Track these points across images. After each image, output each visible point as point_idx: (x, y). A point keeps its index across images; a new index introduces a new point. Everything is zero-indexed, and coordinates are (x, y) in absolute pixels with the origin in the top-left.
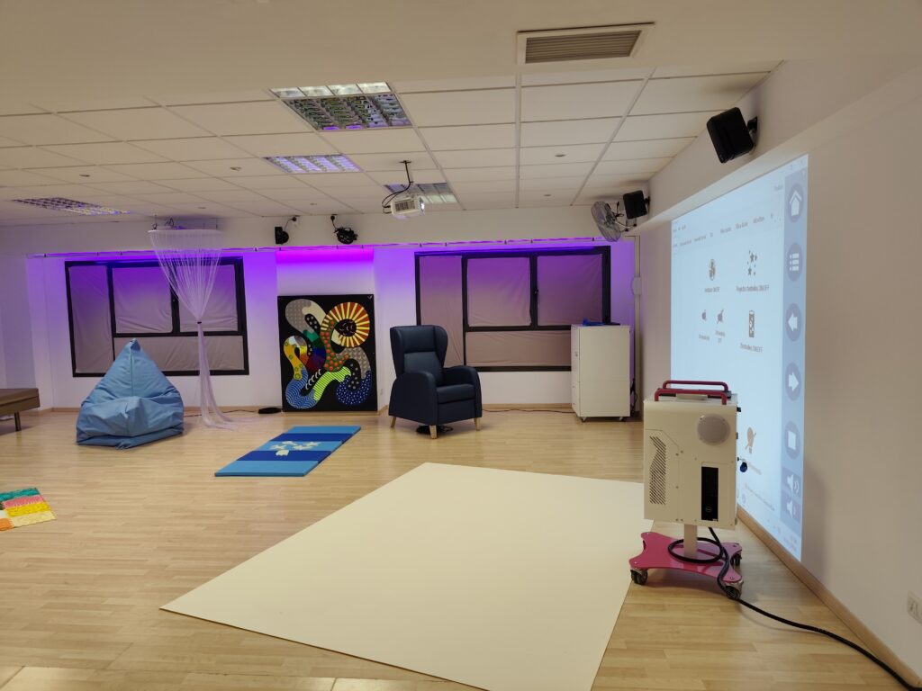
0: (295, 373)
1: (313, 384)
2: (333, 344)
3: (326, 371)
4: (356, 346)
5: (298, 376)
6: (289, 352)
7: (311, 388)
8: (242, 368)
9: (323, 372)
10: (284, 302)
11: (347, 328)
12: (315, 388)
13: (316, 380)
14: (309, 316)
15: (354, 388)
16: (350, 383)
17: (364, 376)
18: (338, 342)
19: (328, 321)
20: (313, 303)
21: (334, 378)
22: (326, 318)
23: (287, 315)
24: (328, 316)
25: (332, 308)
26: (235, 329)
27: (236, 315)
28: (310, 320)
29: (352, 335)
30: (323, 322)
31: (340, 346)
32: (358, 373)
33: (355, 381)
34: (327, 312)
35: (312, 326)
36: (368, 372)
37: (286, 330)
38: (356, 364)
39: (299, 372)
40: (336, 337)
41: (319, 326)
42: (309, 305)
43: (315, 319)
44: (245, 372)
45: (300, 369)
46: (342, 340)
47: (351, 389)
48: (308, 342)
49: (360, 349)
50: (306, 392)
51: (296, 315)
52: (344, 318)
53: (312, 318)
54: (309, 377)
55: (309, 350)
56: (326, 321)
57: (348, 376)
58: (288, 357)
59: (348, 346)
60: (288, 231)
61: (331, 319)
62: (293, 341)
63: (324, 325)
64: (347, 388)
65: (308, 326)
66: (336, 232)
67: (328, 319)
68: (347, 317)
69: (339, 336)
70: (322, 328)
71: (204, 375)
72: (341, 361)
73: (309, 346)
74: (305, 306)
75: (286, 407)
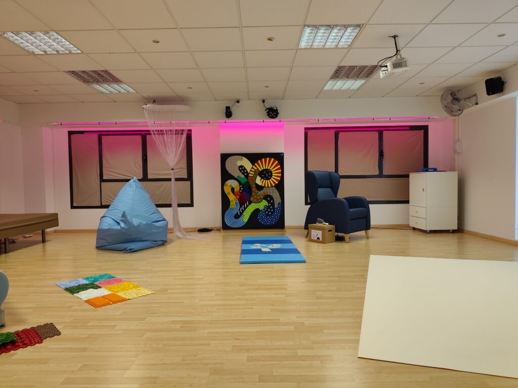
0: (231, 204)
1: (243, 211)
2: (257, 185)
3: (252, 203)
4: (272, 186)
5: (233, 206)
6: (227, 190)
7: (241, 214)
8: (189, 202)
9: (250, 203)
10: (224, 157)
11: (266, 175)
12: (244, 213)
13: (245, 208)
14: (241, 166)
15: (267, 212)
16: (267, 210)
17: (276, 206)
18: (260, 184)
19: (254, 170)
20: (244, 159)
21: (257, 207)
22: (252, 168)
23: (227, 166)
24: (254, 167)
25: (257, 161)
26: (186, 177)
27: (186, 168)
28: (242, 169)
29: (269, 179)
30: (251, 171)
31: (261, 186)
32: (273, 204)
33: (271, 209)
34: (253, 164)
35: (243, 173)
36: (279, 203)
37: (226, 176)
38: (272, 198)
39: (234, 203)
40: (259, 181)
41: (248, 174)
42: (242, 160)
43: (245, 169)
44: (191, 205)
45: (234, 201)
46: (263, 182)
47: (268, 215)
48: (240, 183)
49: (274, 188)
50: (237, 216)
51: (233, 166)
52: (264, 168)
53: (243, 168)
54: (241, 207)
55: (240, 189)
56: (252, 170)
57: (266, 206)
58: (226, 193)
59: (266, 186)
60: (233, 110)
61: (256, 168)
62: (231, 183)
63: (251, 172)
64: (266, 214)
65: (241, 173)
66: (266, 110)
67: (254, 169)
68: (266, 168)
69: (261, 180)
70: (250, 175)
71: (175, 204)
72: (262, 196)
73: (241, 186)
74: (239, 160)
75: (225, 227)
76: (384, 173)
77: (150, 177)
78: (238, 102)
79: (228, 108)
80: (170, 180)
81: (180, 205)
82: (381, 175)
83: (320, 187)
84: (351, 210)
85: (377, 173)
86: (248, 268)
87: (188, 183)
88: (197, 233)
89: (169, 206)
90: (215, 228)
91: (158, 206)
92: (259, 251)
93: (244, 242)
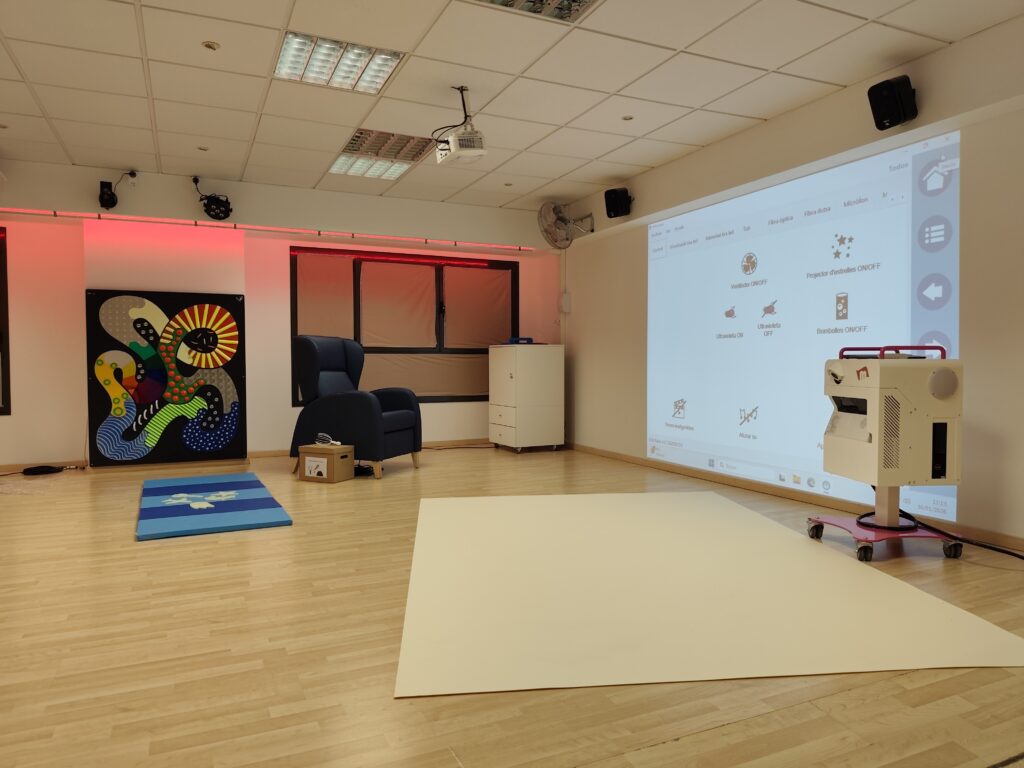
0: (114, 406)
1: (145, 423)
2: (181, 365)
3: (168, 403)
4: (217, 366)
5: (118, 412)
6: (104, 373)
7: (140, 428)
8: (1, 405)
9: (163, 404)
10: (96, 299)
11: (202, 340)
12: (148, 428)
13: (150, 417)
14: (141, 321)
15: (204, 424)
16: (205, 419)
17: (227, 409)
18: (188, 361)
19: (172, 330)
20: (148, 303)
21: (180, 413)
22: (168, 325)
23: (102, 318)
24: (172, 323)
25: (179, 311)
28: (143, 328)
29: (210, 351)
30: (165, 331)
31: (191, 366)
32: (219, 406)
33: (214, 417)
34: (171, 317)
35: (146, 337)
36: (234, 403)
37: (98, 342)
38: (216, 392)
39: (121, 405)
40: (184, 354)
41: (157, 337)
42: (142, 305)
43: (150, 327)
44: (4, 410)
45: (123, 401)
46: (194, 357)
47: (207, 429)
48: (137, 358)
49: (222, 370)
50: (130, 435)
51: (117, 320)
52: (199, 327)
53: (146, 324)
54: (140, 412)
55: (138, 372)
56: (168, 329)
57: (203, 409)
58: (102, 382)
59: (203, 366)
60: (119, 190)
61: (177, 326)
62: (111, 358)
63: (164, 335)
64: (201, 426)
65: (139, 336)
66: (201, 200)
67: (172, 327)
68: (204, 326)
69: (190, 352)
70: (162, 340)
72: (192, 389)
73: (140, 366)
74: (134, 306)
75: (97, 460)
76: (448, 344)
78: (133, 174)
79: (106, 187)
82: (440, 349)
83: (323, 369)
84: (384, 414)
85: (433, 344)
86: (156, 549)
88: (22, 477)
90: (71, 463)
92: (185, 510)
93: (147, 492)
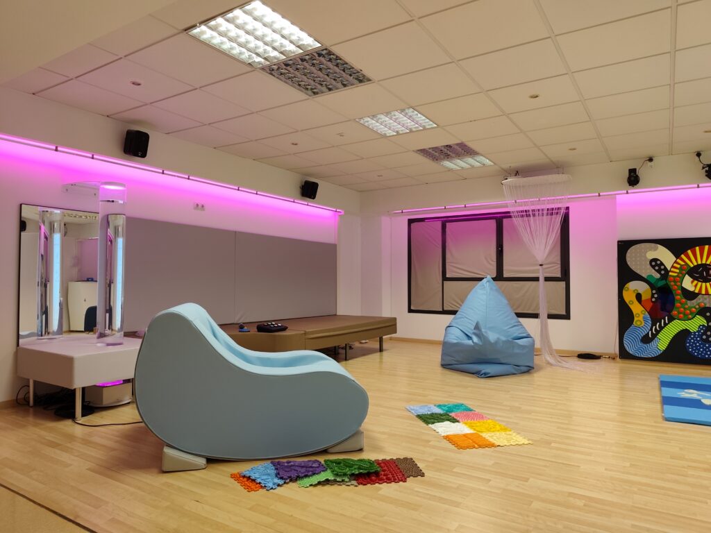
0: (636, 319)
1: (658, 332)
2: (684, 290)
3: (674, 319)
5: (639, 323)
6: (629, 297)
7: (654, 336)
8: (564, 313)
9: (671, 320)
10: (624, 247)
11: (703, 273)
12: (660, 336)
13: (661, 328)
14: (655, 260)
15: (704, 337)
16: (705, 333)
18: (691, 289)
19: (679, 266)
20: (661, 247)
21: (684, 327)
22: (676, 262)
23: (628, 259)
24: (678, 260)
25: (684, 252)
26: (559, 275)
27: (559, 262)
28: (656, 265)
30: (673, 267)
31: (693, 293)
34: (677, 256)
35: (659, 271)
37: (626, 275)
39: (641, 318)
40: (688, 283)
41: (667, 271)
42: (656, 249)
43: (662, 264)
44: (567, 316)
45: (642, 316)
46: (696, 286)
47: (706, 341)
48: (652, 286)
50: (647, 340)
51: (639, 260)
52: (700, 263)
53: (659, 262)
54: (654, 324)
55: (653, 296)
56: (675, 265)
57: (703, 326)
58: (627, 302)
59: (703, 292)
60: (640, 173)
61: (682, 263)
62: (634, 286)
63: (672, 269)
64: (702, 339)
65: (653, 271)
66: (703, 168)
67: (678, 264)
68: (704, 262)
69: (692, 282)
70: (670, 274)
71: (543, 315)
72: (694, 309)
73: (654, 292)
74: (650, 250)
75: (624, 354)
77: (505, 275)
78: (651, 160)
79: (632, 171)
80: (537, 279)
81: (551, 316)
86: (681, 430)
87: (563, 284)
88: (577, 359)
89: (536, 316)
90: (606, 354)
91: (519, 315)
92: (697, 404)
93: (664, 384)
